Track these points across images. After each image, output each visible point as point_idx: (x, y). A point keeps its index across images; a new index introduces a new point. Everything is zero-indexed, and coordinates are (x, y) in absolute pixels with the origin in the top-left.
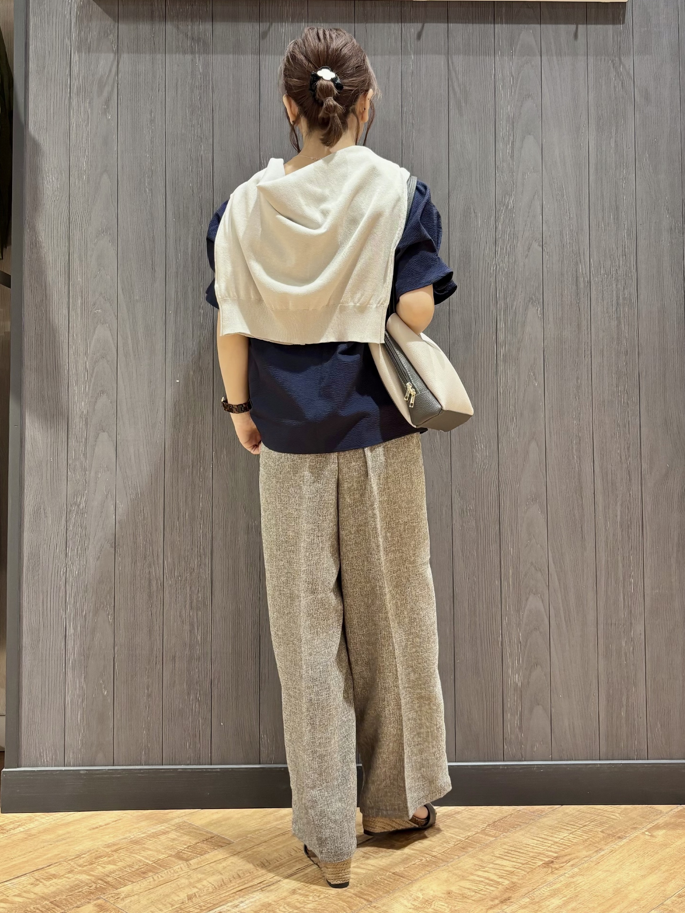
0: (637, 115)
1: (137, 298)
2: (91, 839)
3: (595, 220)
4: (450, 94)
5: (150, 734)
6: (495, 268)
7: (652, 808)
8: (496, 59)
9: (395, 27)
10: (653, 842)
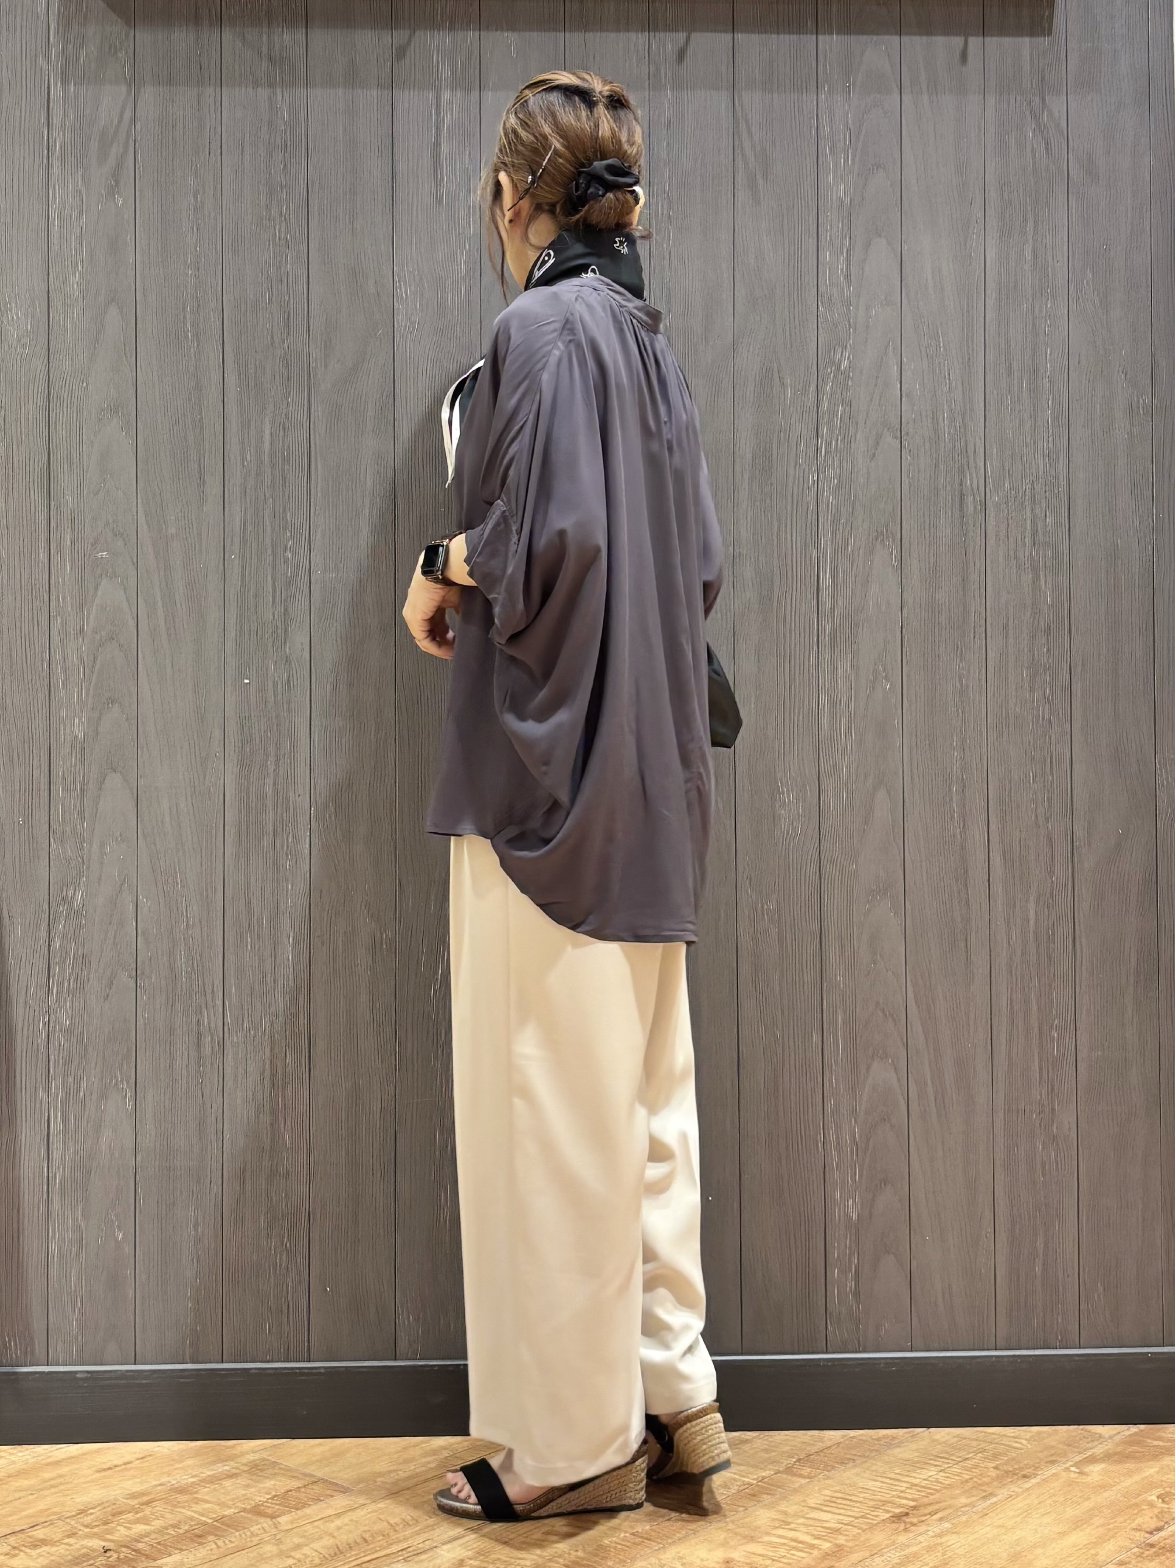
0: (1072, 202)
1: (173, 531)
2: (103, 1485)
3: (995, 392)
4: (736, 162)
5: (200, 1309)
6: (815, 478)
7: (1086, 1431)
8: (819, 99)
9: (638, 39)
10: (1082, 1483)
